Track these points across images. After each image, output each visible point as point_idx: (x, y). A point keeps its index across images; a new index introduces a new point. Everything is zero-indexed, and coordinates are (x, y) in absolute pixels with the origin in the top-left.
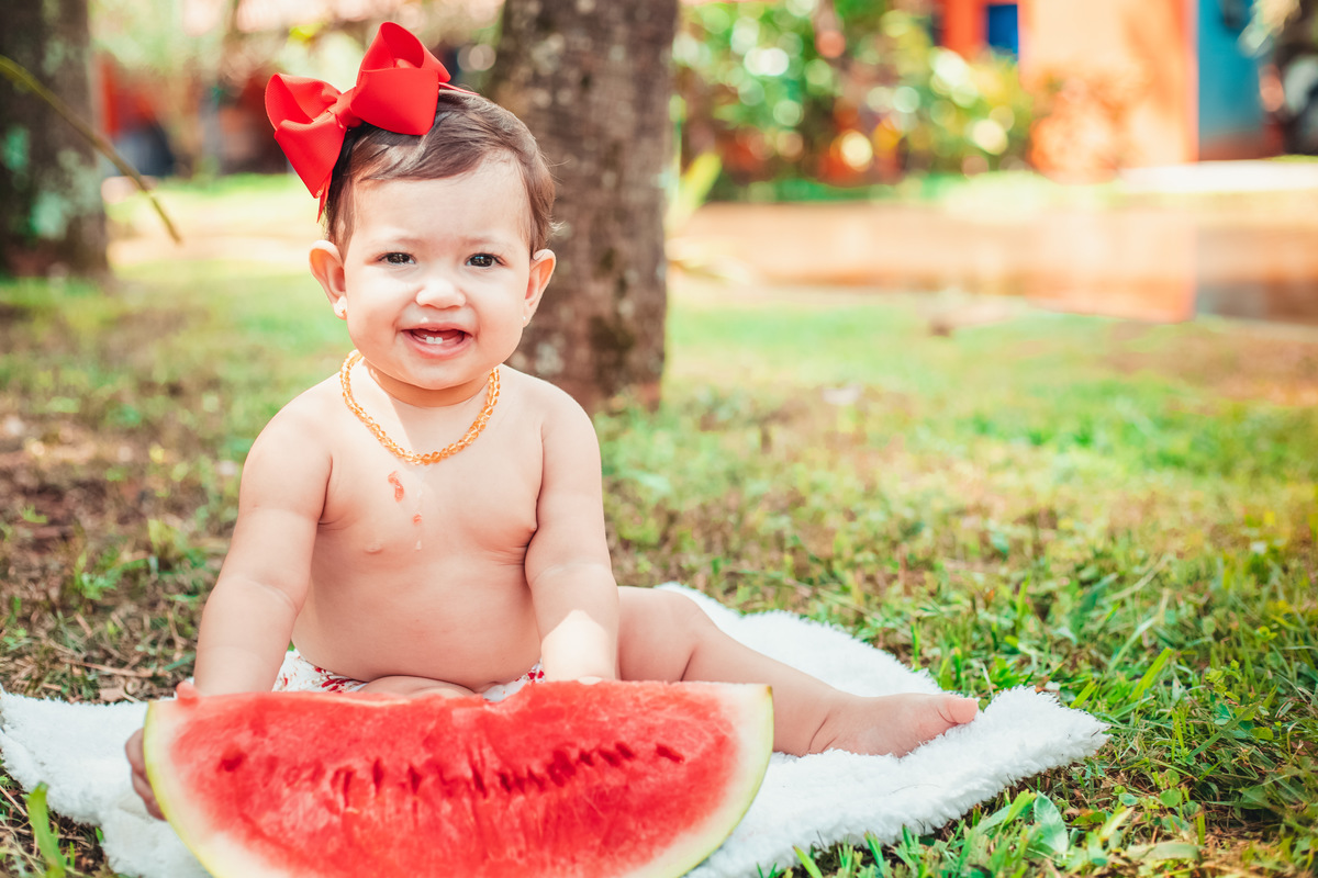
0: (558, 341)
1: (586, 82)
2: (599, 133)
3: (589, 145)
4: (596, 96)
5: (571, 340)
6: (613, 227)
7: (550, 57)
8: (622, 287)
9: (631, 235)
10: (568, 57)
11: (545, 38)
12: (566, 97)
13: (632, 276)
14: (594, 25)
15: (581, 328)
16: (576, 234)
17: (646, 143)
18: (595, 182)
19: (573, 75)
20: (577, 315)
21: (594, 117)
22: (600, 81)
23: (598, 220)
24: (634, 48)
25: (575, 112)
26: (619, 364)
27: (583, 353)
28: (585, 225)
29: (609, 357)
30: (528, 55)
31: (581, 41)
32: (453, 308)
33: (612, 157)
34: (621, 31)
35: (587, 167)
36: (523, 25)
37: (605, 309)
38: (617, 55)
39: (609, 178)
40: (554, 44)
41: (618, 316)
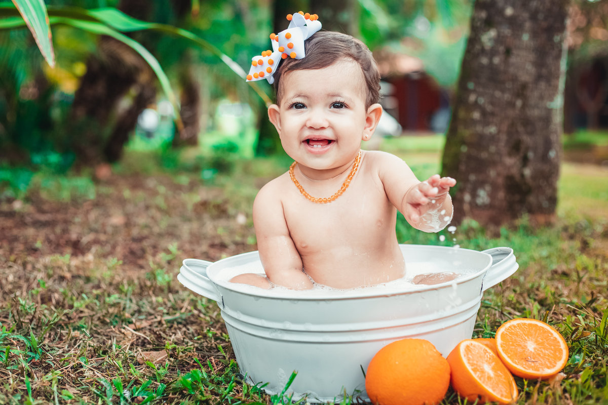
0: (488, 188)
1: (508, 52)
2: (514, 79)
3: (508, 85)
4: (513, 60)
5: (495, 188)
6: (521, 129)
7: (490, 39)
8: (525, 161)
9: (531, 133)
10: (499, 40)
11: (488, 30)
12: (496, 60)
13: (531, 155)
14: (513, 22)
15: (500, 181)
16: (499, 132)
17: (543, 85)
18: (512, 105)
19: (501, 49)
20: (498, 175)
21: (512, 70)
22: (515, 52)
23: (512, 125)
24: (534, 35)
25: (502, 68)
26: (522, 202)
27: (501, 195)
28: (505, 127)
29: (517, 197)
30: (480, 39)
31: (507, 31)
32: (323, 128)
33: (521, 91)
34: (528, 25)
35: (507, 96)
36: (479, 24)
37: (515, 171)
38: (526, 37)
39: (519, 103)
40: (492, 33)
41: (522, 176)
